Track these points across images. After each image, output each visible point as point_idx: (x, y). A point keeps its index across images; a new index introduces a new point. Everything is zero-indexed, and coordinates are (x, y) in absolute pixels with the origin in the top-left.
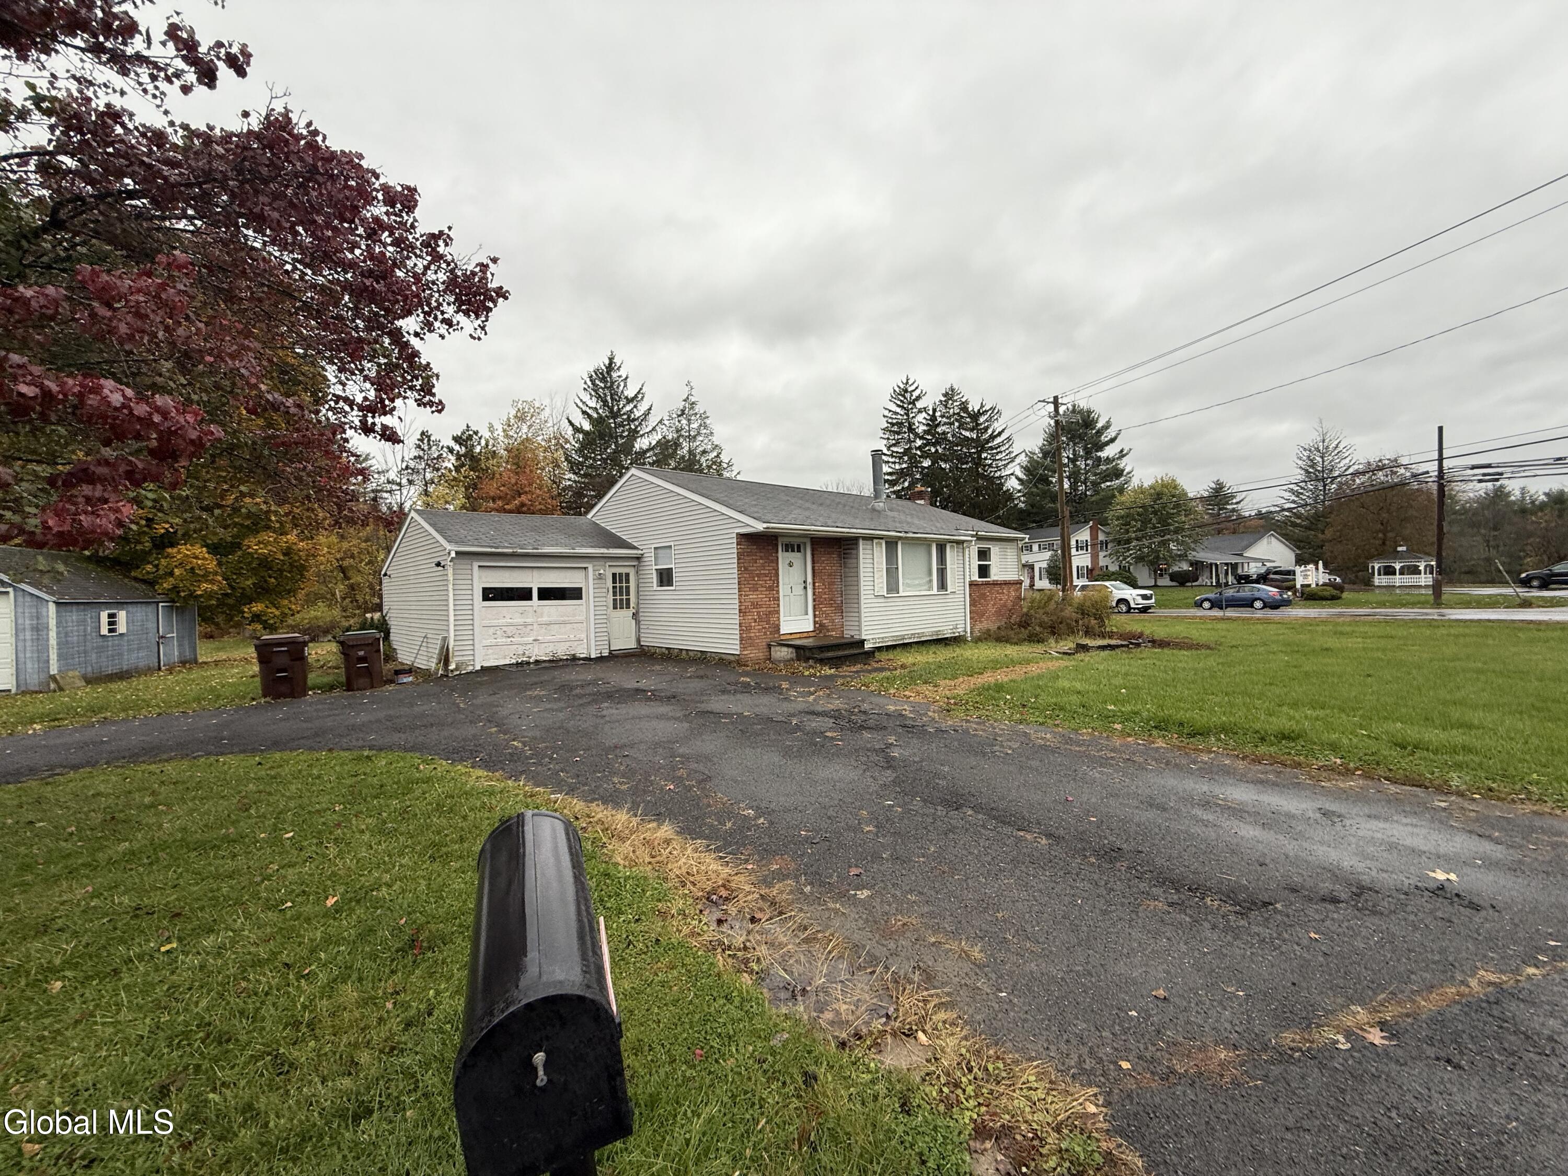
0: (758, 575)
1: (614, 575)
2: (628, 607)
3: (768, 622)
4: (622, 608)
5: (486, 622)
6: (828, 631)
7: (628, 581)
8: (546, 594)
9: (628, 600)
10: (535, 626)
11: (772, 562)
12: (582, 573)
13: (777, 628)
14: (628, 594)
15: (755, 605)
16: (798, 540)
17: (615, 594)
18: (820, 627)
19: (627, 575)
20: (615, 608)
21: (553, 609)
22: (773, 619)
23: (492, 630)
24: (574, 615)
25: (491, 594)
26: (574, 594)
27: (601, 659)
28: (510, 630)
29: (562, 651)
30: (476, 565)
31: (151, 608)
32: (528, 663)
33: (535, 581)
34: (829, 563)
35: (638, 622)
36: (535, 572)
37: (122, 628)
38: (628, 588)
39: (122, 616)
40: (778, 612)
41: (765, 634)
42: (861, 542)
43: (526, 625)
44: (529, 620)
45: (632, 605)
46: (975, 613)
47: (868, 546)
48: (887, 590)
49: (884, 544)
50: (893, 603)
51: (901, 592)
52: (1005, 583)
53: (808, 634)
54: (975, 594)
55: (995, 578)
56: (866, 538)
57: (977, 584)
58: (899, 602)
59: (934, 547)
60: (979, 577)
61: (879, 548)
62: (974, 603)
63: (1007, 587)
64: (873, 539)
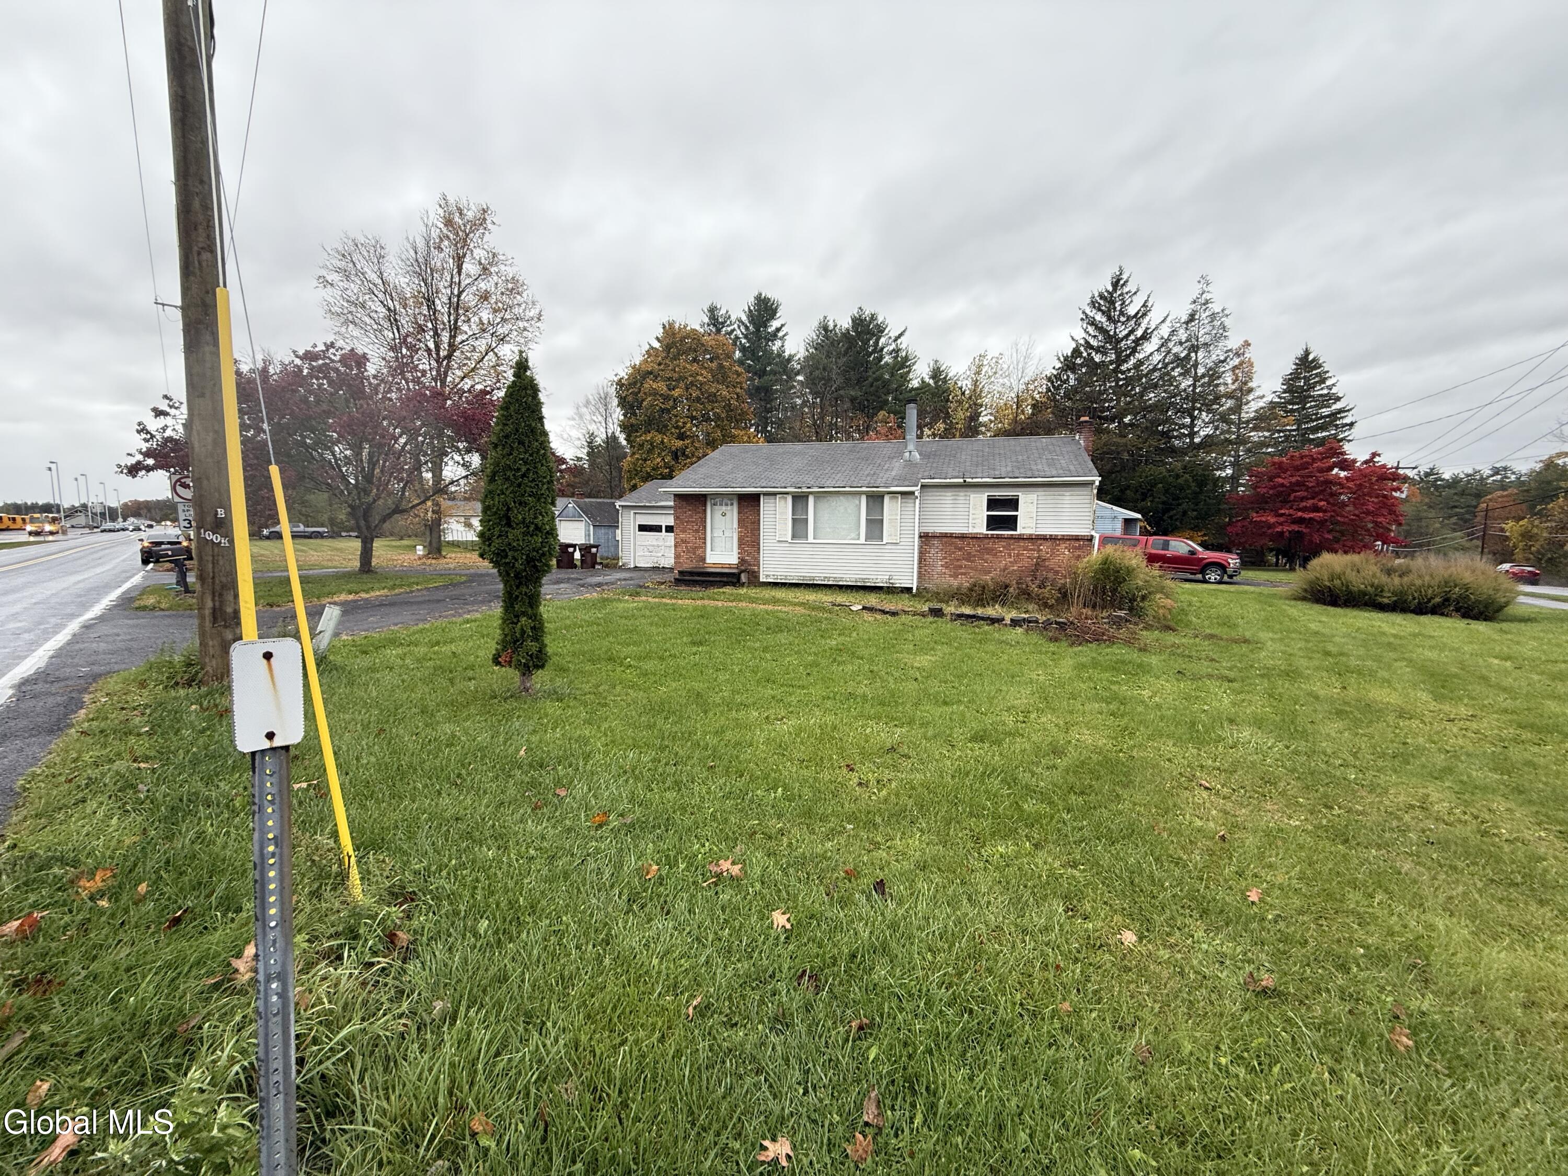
0: (687, 522)
3: (696, 553)
5: (639, 543)
6: (747, 565)
8: (652, 528)
10: (663, 547)
11: (701, 514)
13: (703, 558)
15: (684, 541)
16: (728, 497)
18: (741, 561)
21: (655, 537)
22: (700, 552)
23: (642, 547)
25: (643, 528)
28: (651, 548)
30: (632, 512)
33: (649, 521)
34: (747, 515)
36: (648, 516)
40: (704, 548)
41: (693, 561)
42: (762, 498)
43: (658, 546)
44: (652, 543)
46: (971, 568)
47: (770, 500)
48: (793, 537)
49: (790, 499)
50: (797, 548)
51: (811, 539)
52: (1044, 538)
53: (730, 566)
54: (974, 548)
55: (1024, 532)
56: (766, 494)
57: (975, 537)
58: (808, 548)
59: (864, 498)
60: (989, 528)
61: (783, 502)
62: (969, 557)
63: (1049, 543)
64: (775, 494)
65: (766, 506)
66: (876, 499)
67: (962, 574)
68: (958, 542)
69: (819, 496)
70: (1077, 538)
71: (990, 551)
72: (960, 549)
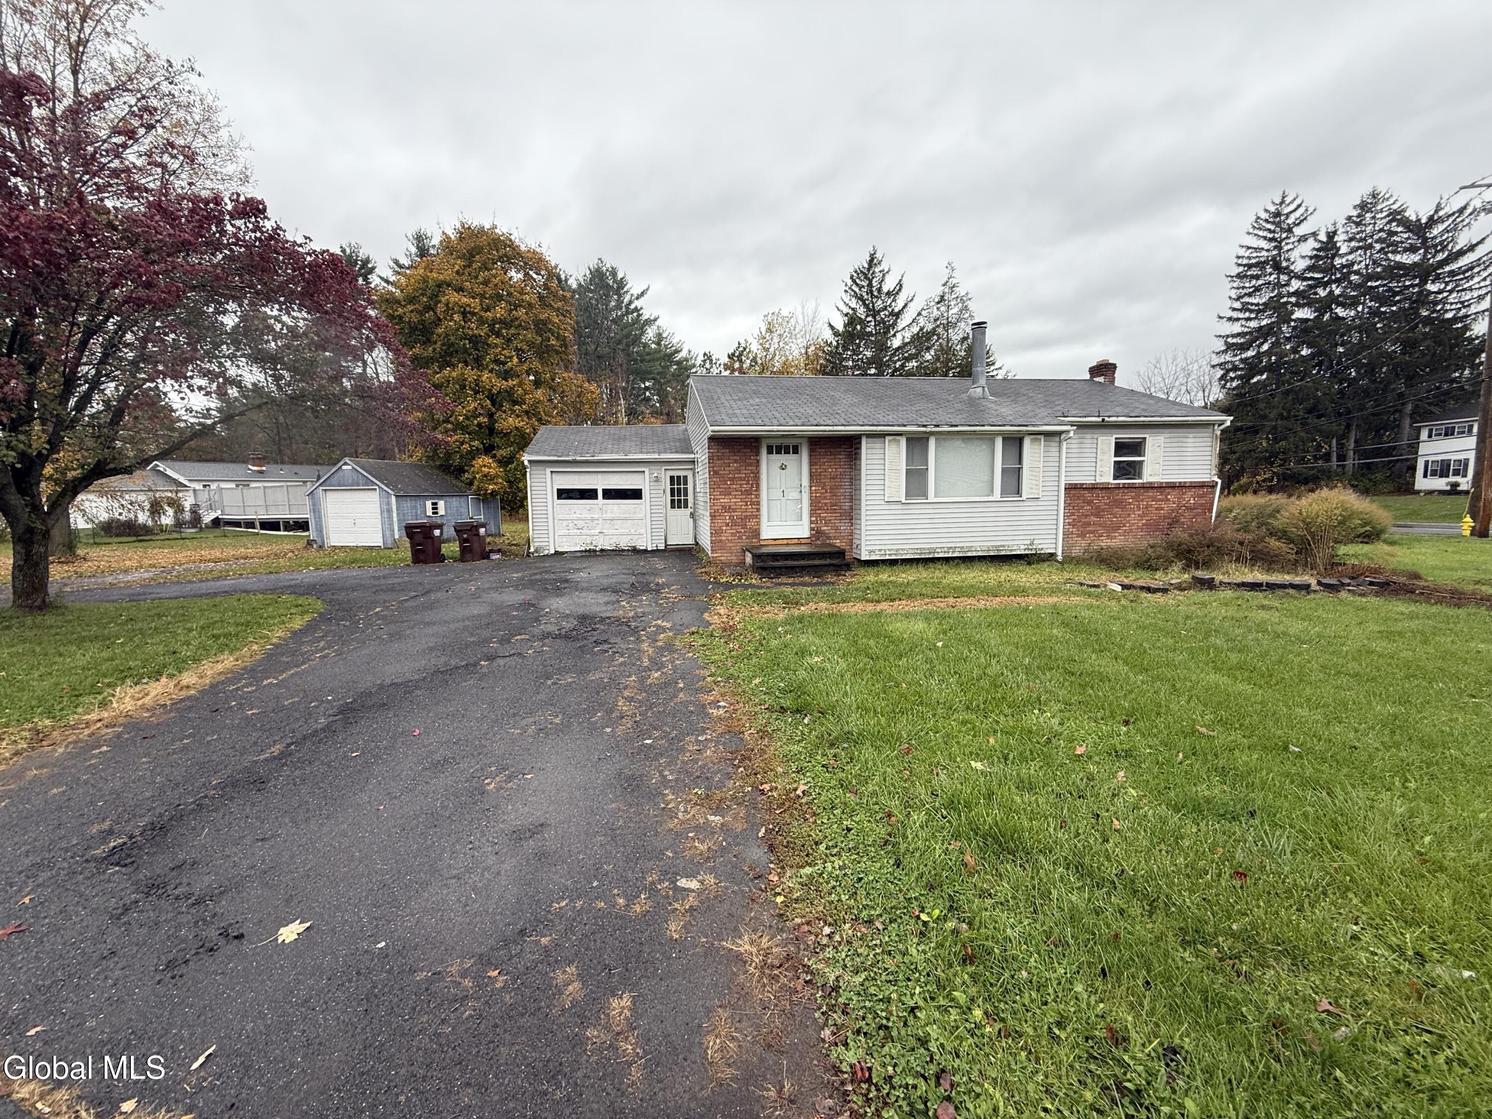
0: (731, 479)
1: (672, 478)
2: (686, 506)
3: (744, 526)
4: (679, 507)
5: (560, 517)
6: (829, 538)
7: (686, 483)
8: (610, 494)
9: (686, 501)
10: (600, 521)
11: (751, 465)
12: (640, 476)
13: (756, 533)
14: (686, 494)
15: (727, 509)
16: (794, 442)
17: (672, 495)
18: (817, 533)
19: (685, 477)
20: (673, 507)
21: (616, 507)
22: (751, 524)
23: (565, 523)
24: (635, 513)
25: (564, 494)
26: (636, 494)
27: (656, 552)
28: (580, 524)
29: (624, 543)
30: (548, 470)
31: (463, 499)
32: (595, 551)
33: (599, 483)
34: (832, 466)
35: (695, 521)
36: (600, 476)
37: (441, 511)
38: (686, 490)
39: (441, 504)
40: (757, 517)
41: (740, 538)
42: (864, 441)
43: (593, 520)
44: (596, 516)
45: (690, 505)
46: (1100, 525)
47: (877, 444)
48: (908, 495)
49: (903, 441)
50: (916, 510)
51: (932, 497)
52: (1172, 486)
53: (799, 541)
54: (1101, 501)
55: (1151, 480)
56: (871, 436)
57: (1105, 488)
58: (928, 509)
59: (999, 442)
60: (1115, 478)
61: (894, 447)
62: (1098, 513)
63: (1177, 491)
64: (882, 435)
65: (868, 452)
66: (1014, 442)
67: (1090, 532)
68: (1087, 494)
69: (941, 436)
70: (1202, 485)
71: (1119, 503)
72: (1090, 503)
